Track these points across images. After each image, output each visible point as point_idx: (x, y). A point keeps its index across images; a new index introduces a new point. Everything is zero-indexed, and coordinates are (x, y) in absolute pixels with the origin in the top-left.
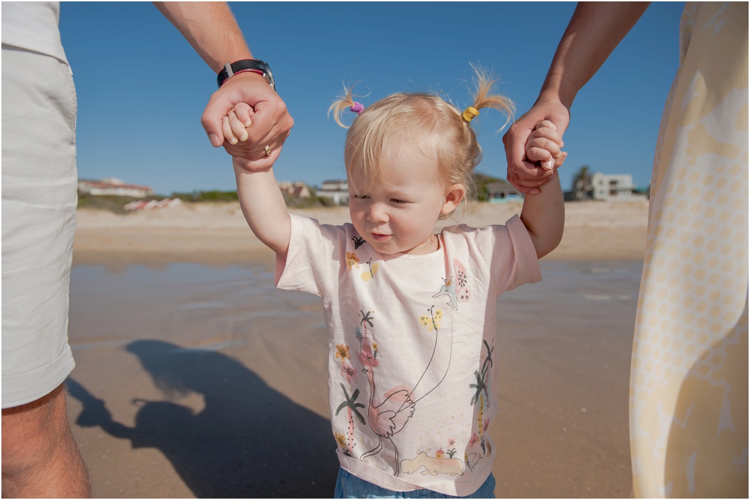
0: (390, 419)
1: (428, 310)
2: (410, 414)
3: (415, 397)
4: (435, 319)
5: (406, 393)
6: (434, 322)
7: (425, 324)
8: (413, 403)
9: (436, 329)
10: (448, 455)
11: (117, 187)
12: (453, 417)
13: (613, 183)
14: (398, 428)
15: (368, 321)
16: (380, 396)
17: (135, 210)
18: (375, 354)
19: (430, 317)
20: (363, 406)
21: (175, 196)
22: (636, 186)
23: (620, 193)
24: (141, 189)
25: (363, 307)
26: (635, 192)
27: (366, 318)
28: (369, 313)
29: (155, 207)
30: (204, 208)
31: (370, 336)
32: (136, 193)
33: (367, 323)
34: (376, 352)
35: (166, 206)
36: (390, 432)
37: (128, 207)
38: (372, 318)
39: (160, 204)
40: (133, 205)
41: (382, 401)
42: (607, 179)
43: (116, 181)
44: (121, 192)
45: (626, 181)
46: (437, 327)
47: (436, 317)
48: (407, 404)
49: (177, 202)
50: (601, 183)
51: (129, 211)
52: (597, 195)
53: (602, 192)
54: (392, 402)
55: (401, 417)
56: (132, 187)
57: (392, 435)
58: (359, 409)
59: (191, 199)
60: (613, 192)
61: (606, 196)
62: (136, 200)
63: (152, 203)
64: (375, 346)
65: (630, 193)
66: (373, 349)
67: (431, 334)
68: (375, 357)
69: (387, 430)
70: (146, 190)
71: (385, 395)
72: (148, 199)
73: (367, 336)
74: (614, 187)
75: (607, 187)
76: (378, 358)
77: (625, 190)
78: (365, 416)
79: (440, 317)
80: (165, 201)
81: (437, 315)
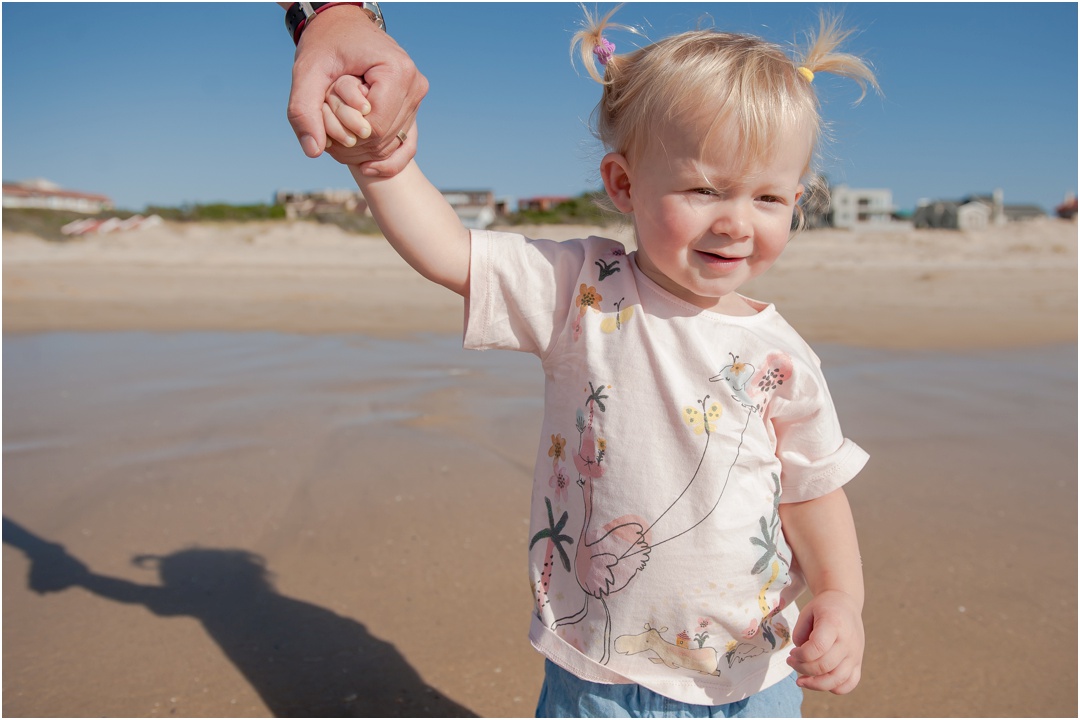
0: (608, 567)
1: (699, 401)
2: (640, 565)
3: (653, 538)
4: (708, 415)
5: (639, 529)
6: (706, 421)
7: (692, 420)
8: (647, 547)
9: (708, 432)
10: (696, 642)
11: (48, 194)
12: (713, 586)
13: (863, 202)
14: (618, 584)
15: (598, 402)
16: (599, 529)
17: (82, 235)
18: (601, 456)
19: (701, 410)
20: (570, 540)
21: (151, 211)
22: (897, 208)
23: (873, 218)
24: (91, 198)
25: (593, 376)
26: (896, 217)
27: (595, 396)
28: (602, 387)
29: (117, 230)
30: (201, 233)
31: (596, 426)
32: (81, 206)
33: (595, 403)
34: (602, 453)
35: (135, 227)
36: (605, 589)
37: (68, 229)
38: (606, 397)
39: (126, 225)
40: (78, 226)
41: (599, 536)
42: (854, 195)
43: (45, 185)
44: (56, 204)
45: (883, 200)
46: (711, 430)
47: (711, 415)
48: (638, 547)
49: (155, 221)
50: (845, 201)
51: (71, 236)
52: (838, 220)
53: (845, 216)
54: (615, 540)
55: (627, 567)
56: (76, 196)
57: (607, 594)
58: (564, 544)
59: (177, 216)
60: (863, 217)
61: (852, 222)
62: (84, 217)
63: (112, 224)
64: (602, 444)
65: (889, 218)
66: (597, 449)
67: (697, 437)
68: (599, 461)
69: (600, 585)
70: (101, 200)
71: (606, 527)
72: (103, 216)
73: (593, 425)
74: (864, 209)
75: (853, 209)
76: (603, 463)
77: (880, 214)
78: (571, 557)
79: (717, 415)
80: (134, 220)
81: (712, 412)
